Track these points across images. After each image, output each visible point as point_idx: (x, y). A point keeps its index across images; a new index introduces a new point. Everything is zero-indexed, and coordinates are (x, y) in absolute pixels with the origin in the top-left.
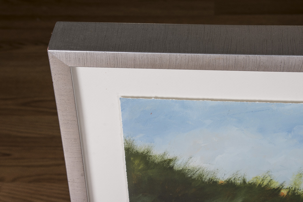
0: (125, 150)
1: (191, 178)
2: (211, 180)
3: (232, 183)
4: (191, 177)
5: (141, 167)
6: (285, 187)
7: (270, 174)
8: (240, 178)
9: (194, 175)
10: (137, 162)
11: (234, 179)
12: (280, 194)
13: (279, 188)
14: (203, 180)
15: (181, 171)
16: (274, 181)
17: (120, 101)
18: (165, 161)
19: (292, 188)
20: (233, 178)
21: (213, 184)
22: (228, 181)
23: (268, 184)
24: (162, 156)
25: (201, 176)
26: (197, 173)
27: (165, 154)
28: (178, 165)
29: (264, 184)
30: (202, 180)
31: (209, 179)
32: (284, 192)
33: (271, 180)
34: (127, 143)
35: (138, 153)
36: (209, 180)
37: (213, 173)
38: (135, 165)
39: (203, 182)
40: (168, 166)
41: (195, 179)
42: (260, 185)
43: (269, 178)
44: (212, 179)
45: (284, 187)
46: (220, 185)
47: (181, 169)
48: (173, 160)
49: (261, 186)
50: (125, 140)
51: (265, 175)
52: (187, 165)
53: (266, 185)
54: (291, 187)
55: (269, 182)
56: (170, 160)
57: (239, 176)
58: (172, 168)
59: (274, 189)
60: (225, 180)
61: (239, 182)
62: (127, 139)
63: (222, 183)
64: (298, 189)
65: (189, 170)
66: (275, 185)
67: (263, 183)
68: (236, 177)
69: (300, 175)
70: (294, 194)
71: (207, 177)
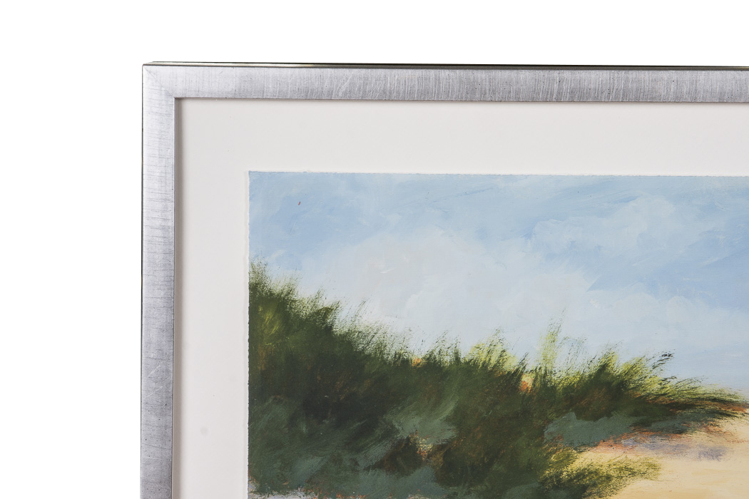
0: (250, 288)
1: (364, 353)
2: (398, 356)
3: (435, 361)
4: (364, 349)
5: (276, 328)
6: (529, 368)
7: (501, 337)
8: (449, 351)
9: (368, 344)
10: (268, 316)
11: (440, 352)
12: (522, 384)
13: (517, 370)
14: (385, 357)
15: (345, 336)
16: (509, 353)
17: (249, 179)
18: (318, 313)
19: (540, 368)
20: (438, 350)
21: (402, 363)
22: (428, 359)
23: (498, 362)
24: (314, 302)
25: (380, 347)
26: (374, 340)
27: (319, 294)
28: (342, 323)
29: (491, 362)
30: (382, 357)
31: (396, 354)
32: (527, 380)
33: (504, 351)
34: (254, 272)
35: (272, 294)
36: (395, 357)
37: (401, 340)
38: (265, 325)
39: (384, 362)
40: (323, 324)
41: (370, 354)
42: (485, 365)
43: (499, 348)
44: (400, 355)
45: (527, 368)
46: (415, 367)
47: (346, 330)
48: (332, 310)
49: (486, 367)
50: (252, 265)
51: (492, 339)
52: (356, 322)
53: (495, 365)
54: (539, 366)
55: (501, 356)
56: (328, 311)
57: (447, 345)
58: (329, 329)
59: (509, 373)
60: (423, 355)
61: (448, 359)
62: (255, 264)
63: (418, 364)
64: (551, 372)
65: (359, 332)
66: (510, 365)
67: (490, 359)
68: (443, 349)
69: (553, 337)
70: (544, 384)
71: (391, 350)
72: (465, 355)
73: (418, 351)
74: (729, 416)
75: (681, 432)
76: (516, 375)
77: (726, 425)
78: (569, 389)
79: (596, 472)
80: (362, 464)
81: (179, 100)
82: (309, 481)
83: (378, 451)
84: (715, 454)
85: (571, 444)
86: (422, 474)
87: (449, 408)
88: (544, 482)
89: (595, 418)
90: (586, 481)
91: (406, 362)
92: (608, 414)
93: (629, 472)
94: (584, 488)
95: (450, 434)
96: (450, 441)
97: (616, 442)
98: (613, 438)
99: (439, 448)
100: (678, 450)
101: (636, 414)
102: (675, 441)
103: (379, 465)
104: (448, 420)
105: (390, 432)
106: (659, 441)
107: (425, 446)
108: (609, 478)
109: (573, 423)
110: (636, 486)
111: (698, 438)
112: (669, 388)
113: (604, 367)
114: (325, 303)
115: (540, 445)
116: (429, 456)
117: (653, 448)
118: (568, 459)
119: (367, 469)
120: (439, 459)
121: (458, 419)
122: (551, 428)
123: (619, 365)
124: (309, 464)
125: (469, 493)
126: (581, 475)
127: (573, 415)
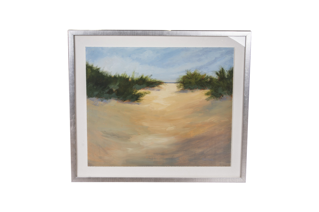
0: (86, 65)
2: (110, 76)
3: (115, 76)
4: (104, 75)
5: (90, 71)
6: (130, 77)
10: (89, 70)
15: (101, 73)
16: (127, 75)
17: (85, 48)
19: (132, 77)
21: (110, 77)
23: (125, 76)
24: (96, 67)
26: (106, 73)
28: (101, 70)
32: (130, 79)
34: (87, 63)
35: (90, 66)
37: (110, 73)
39: (108, 77)
42: (123, 77)
43: (126, 74)
51: (124, 73)
52: (103, 70)
56: (98, 69)
57: (117, 74)
58: (99, 72)
61: (118, 76)
62: (87, 61)
63: (113, 77)
64: (134, 78)
65: (103, 72)
66: (127, 77)
69: (134, 72)
70: (133, 80)
71: (109, 75)
72: (120, 75)
73: (113, 75)
74: (160, 84)
75: (154, 87)
76: (128, 78)
77: (160, 86)
78: (137, 80)
79: (141, 93)
80: (104, 93)
81: (74, 36)
82: (96, 95)
83: (107, 91)
84: (159, 90)
85: (137, 89)
86: (114, 94)
87: (118, 84)
88: (133, 95)
89: (141, 85)
90: (139, 95)
91: (111, 77)
92: (142, 84)
93: (146, 93)
94: (139, 96)
95: (118, 88)
96: (118, 89)
97: (144, 89)
98: (143, 88)
99: (116, 90)
100: (153, 90)
101: (147, 84)
102: (153, 88)
103: (107, 93)
104: (118, 86)
105: (109, 88)
106: (151, 88)
107: (114, 90)
108: (143, 94)
109: (137, 86)
110: (147, 95)
111: (156, 88)
112: (152, 80)
113: (142, 77)
114: (98, 67)
115: (132, 89)
116: (115, 91)
117: (149, 89)
118: (136, 91)
119: (105, 94)
120: (116, 91)
121: (119, 86)
122: (134, 87)
123: (144, 77)
124: (96, 93)
125: (121, 97)
126: (138, 94)
127: (137, 85)
